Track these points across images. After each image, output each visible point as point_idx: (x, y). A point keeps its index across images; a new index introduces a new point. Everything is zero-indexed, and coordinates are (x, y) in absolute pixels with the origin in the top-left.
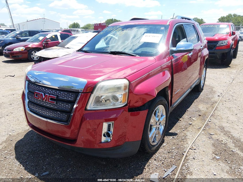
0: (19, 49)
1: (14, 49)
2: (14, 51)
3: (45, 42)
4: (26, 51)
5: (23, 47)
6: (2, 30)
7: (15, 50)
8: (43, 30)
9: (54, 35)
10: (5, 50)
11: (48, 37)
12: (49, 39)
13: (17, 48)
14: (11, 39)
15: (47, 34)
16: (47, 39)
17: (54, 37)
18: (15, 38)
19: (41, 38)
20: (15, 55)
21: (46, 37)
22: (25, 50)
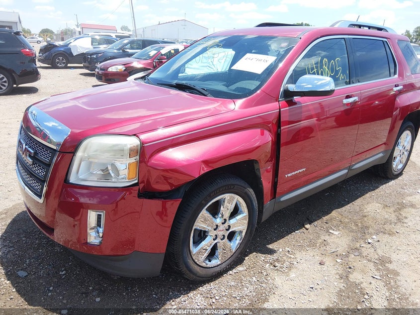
0: (117, 69)
1: (110, 68)
2: (108, 70)
3: (158, 59)
4: (126, 72)
5: (122, 66)
6: (110, 36)
7: (110, 70)
8: (165, 40)
9: (174, 50)
10: (98, 68)
11: (163, 51)
12: (164, 55)
13: (113, 67)
14: (116, 51)
15: (163, 48)
16: (162, 55)
17: (173, 52)
18: (121, 51)
19: (152, 53)
20: (110, 77)
21: (161, 51)
22: (125, 70)
